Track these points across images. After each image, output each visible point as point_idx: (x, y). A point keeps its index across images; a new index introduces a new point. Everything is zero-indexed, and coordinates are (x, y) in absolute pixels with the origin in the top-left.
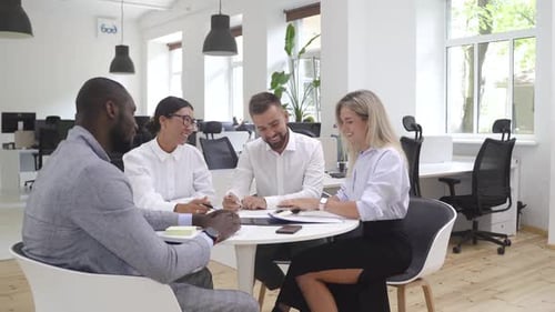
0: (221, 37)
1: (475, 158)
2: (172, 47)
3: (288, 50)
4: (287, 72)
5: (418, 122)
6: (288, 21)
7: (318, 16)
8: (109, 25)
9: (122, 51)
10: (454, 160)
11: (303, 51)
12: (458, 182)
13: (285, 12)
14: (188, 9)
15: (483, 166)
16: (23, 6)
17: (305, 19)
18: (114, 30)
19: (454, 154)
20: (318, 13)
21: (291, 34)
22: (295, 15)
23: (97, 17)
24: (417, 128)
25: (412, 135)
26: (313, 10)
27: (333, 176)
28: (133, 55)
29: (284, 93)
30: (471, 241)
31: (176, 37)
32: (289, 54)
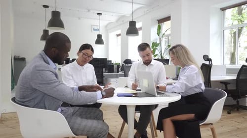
0: (132, 30)
1: (237, 75)
2: (118, 35)
3: (158, 34)
4: (158, 42)
5: (210, 57)
6: (159, 23)
7: (170, 21)
8: (96, 28)
9: (99, 36)
10: (227, 75)
11: (164, 34)
12: (229, 84)
13: (157, 20)
14: (123, 21)
15: (241, 78)
16: (61, 18)
17: (165, 23)
18: (98, 30)
19: (227, 73)
20: (170, 20)
21: (159, 28)
22: (161, 21)
23: (92, 25)
24: (210, 60)
25: (207, 63)
26: (168, 18)
27: (173, 79)
28: (103, 38)
29: (156, 50)
30: (236, 109)
31: (119, 32)
32: (159, 35)
